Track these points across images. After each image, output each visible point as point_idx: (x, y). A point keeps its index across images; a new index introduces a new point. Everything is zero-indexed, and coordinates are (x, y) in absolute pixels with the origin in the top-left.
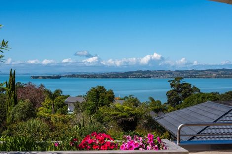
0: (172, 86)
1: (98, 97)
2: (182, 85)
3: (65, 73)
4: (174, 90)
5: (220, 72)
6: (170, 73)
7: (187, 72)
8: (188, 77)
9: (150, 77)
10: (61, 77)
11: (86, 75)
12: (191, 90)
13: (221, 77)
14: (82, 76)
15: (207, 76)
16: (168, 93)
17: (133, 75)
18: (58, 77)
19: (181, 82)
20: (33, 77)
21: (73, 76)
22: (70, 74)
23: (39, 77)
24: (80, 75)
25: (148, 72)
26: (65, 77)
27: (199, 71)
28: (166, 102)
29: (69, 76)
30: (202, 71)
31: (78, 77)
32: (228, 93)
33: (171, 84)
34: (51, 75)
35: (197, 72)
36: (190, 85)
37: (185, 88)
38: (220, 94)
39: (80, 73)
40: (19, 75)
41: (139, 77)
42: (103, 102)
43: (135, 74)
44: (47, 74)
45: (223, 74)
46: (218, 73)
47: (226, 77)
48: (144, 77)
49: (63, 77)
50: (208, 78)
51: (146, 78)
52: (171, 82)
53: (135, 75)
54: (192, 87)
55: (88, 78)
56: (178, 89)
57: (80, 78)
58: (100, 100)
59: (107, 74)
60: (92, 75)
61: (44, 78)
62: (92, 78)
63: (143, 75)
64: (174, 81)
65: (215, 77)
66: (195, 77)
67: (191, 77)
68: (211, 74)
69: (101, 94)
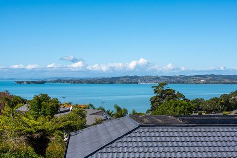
0: (156, 92)
1: (40, 106)
2: (166, 91)
3: (51, 78)
4: (157, 96)
5: (209, 78)
6: (158, 78)
7: (175, 77)
8: (176, 83)
9: (137, 83)
10: (46, 82)
11: (72, 80)
12: (175, 96)
13: (209, 83)
14: (68, 81)
15: (195, 82)
16: (151, 99)
17: (120, 81)
18: (43, 82)
19: (165, 88)
20: (17, 82)
21: (59, 81)
22: (56, 80)
23: (23, 82)
24: (65, 81)
25: (135, 77)
26: (51, 82)
27: (187, 77)
28: (150, 109)
29: (54, 82)
30: (190, 76)
31: (63, 82)
32: (212, 100)
33: (154, 90)
34: (36, 79)
35: (185, 77)
36: (174, 91)
37: (169, 94)
38: (205, 100)
39: (65, 78)
40: (3, 80)
41: (126, 83)
42: (45, 111)
43: (122, 79)
44: (31, 79)
45: (211, 80)
46: (206, 79)
47: (214, 83)
48: (131, 83)
49: (48, 82)
50: (197, 83)
51: (133, 83)
52: (155, 88)
53: (122, 81)
54: (176, 93)
55: (74, 83)
56: (162, 95)
57: (65, 83)
58: (43, 109)
59: (94, 79)
60: (78, 81)
61: (28, 83)
62: (78, 83)
63: (131, 80)
64: (157, 87)
65: (204, 83)
66: (183, 83)
67: (179, 82)
68: (199, 80)
69: (43, 103)
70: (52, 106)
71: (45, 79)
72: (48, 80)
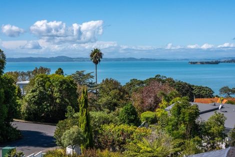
3: (225, 58)
10: (219, 62)
18: (217, 63)
20: (191, 63)
21: (233, 61)
23: (196, 62)
26: (224, 62)
29: (228, 62)
40: (178, 60)
44: (206, 59)
49: (222, 62)
61: (202, 63)
69: (183, 110)
70: (190, 113)
71: (220, 59)
72: (223, 60)
